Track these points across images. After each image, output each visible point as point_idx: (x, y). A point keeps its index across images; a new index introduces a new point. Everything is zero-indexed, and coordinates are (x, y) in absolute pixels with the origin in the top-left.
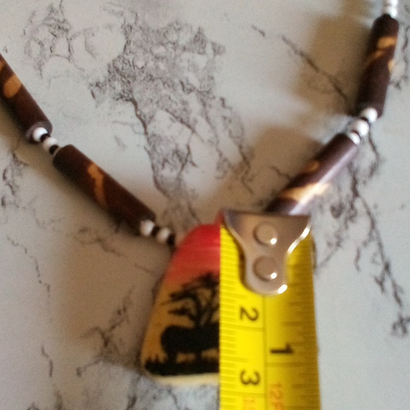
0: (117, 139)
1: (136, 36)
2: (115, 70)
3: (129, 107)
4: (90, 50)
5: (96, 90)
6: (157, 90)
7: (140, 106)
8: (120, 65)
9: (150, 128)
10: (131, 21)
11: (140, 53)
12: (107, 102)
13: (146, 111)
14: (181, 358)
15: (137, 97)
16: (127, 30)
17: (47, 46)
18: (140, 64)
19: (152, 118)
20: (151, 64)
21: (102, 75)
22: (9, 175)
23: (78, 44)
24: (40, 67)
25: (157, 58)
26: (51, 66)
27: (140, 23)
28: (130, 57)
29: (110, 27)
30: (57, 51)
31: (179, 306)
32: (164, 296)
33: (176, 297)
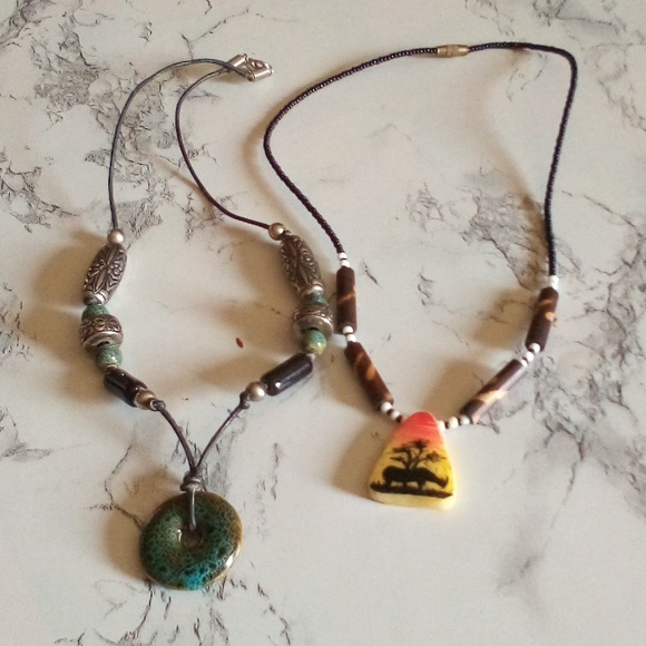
0: (489, 263)
1: (484, 203)
2: (474, 224)
3: (491, 244)
4: (454, 213)
5: (465, 236)
6: (506, 233)
7: (498, 242)
8: (477, 220)
9: (508, 254)
10: (478, 195)
11: (489, 212)
12: (475, 243)
13: (502, 245)
15: (494, 237)
16: (477, 200)
17: (425, 214)
18: (491, 219)
19: (507, 249)
20: (498, 218)
21: (467, 227)
22: (422, 288)
23: (445, 211)
24: (423, 226)
25: (502, 214)
26: (431, 225)
27: (484, 195)
28: (484, 216)
29: (464, 199)
30: (431, 215)
31: (397, 455)
32: (389, 449)
33: (396, 451)
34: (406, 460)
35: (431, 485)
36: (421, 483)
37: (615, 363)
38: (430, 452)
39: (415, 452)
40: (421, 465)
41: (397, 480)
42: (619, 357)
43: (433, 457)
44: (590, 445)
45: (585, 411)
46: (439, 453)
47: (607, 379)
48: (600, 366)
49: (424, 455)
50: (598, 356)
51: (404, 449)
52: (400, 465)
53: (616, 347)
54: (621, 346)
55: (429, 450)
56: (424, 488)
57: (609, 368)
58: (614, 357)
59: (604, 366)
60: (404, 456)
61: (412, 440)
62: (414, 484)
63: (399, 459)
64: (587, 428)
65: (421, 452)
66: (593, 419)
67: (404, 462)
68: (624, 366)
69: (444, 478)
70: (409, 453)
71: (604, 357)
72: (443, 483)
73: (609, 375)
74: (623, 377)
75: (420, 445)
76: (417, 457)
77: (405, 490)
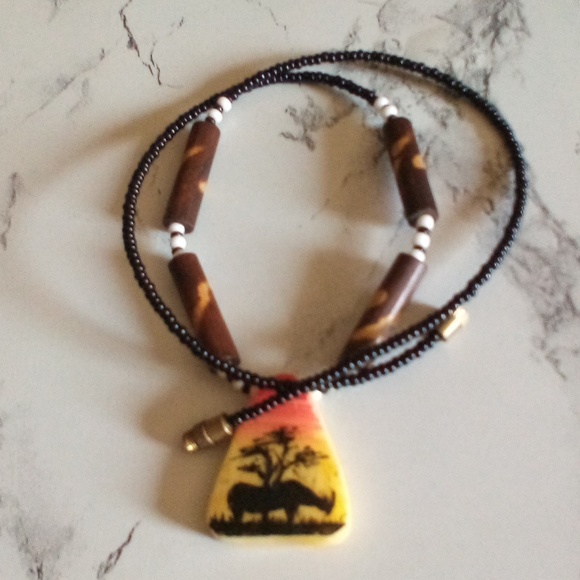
14: (247, 517)
31: (248, 461)
32: (234, 450)
33: (246, 452)
34: (263, 469)
35: (308, 513)
36: (292, 511)
37: (484, 44)
38: (301, 448)
39: (276, 450)
40: (288, 475)
41: (252, 510)
42: (492, 34)
43: (306, 457)
44: (436, 160)
45: (435, 114)
46: (315, 448)
47: (471, 66)
48: (463, 48)
49: (291, 457)
50: (461, 35)
51: (258, 449)
52: (254, 480)
53: (489, 20)
54: (495, 19)
55: (299, 444)
56: (297, 520)
57: (475, 51)
58: (484, 34)
59: (468, 50)
60: (260, 460)
61: (269, 429)
62: (280, 514)
63: (252, 468)
64: (436, 137)
65: (286, 450)
66: (444, 124)
67: (261, 475)
68: (497, 46)
69: (329, 495)
70: (266, 454)
71: (470, 36)
72: (326, 504)
73: (474, 61)
74: (493, 62)
75: (283, 436)
76: (281, 461)
77: (267, 528)
